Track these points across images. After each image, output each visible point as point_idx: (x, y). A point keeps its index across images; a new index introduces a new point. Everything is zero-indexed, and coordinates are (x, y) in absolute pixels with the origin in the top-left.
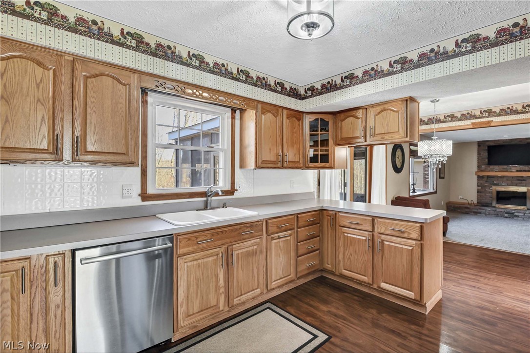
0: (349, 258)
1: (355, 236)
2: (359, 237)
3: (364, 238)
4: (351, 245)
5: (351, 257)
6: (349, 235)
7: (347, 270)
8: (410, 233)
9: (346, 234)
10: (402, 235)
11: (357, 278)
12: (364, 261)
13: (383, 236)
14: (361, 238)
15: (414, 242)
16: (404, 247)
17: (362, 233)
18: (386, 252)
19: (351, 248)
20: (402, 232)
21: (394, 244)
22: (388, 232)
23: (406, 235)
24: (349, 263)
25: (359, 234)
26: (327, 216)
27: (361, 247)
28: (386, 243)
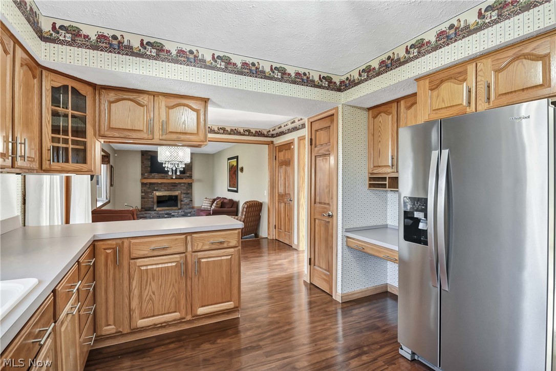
0: (151, 299)
1: (160, 266)
2: (166, 265)
3: (174, 264)
4: (153, 280)
5: (153, 296)
6: (149, 267)
7: (147, 317)
8: (229, 242)
9: (142, 268)
10: (221, 246)
11: (163, 320)
12: (174, 293)
13: (199, 253)
14: (170, 265)
15: (232, 250)
16: (223, 258)
17: (171, 259)
18: (203, 270)
19: (153, 284)
20: (221, 243)
21: (212, 259)
22: (206, 247)
23: (225, 245)
24: (150, 306)
25: (167, 261)
26: (105, 249)
27: (170, 277)
28: (203, 260)
